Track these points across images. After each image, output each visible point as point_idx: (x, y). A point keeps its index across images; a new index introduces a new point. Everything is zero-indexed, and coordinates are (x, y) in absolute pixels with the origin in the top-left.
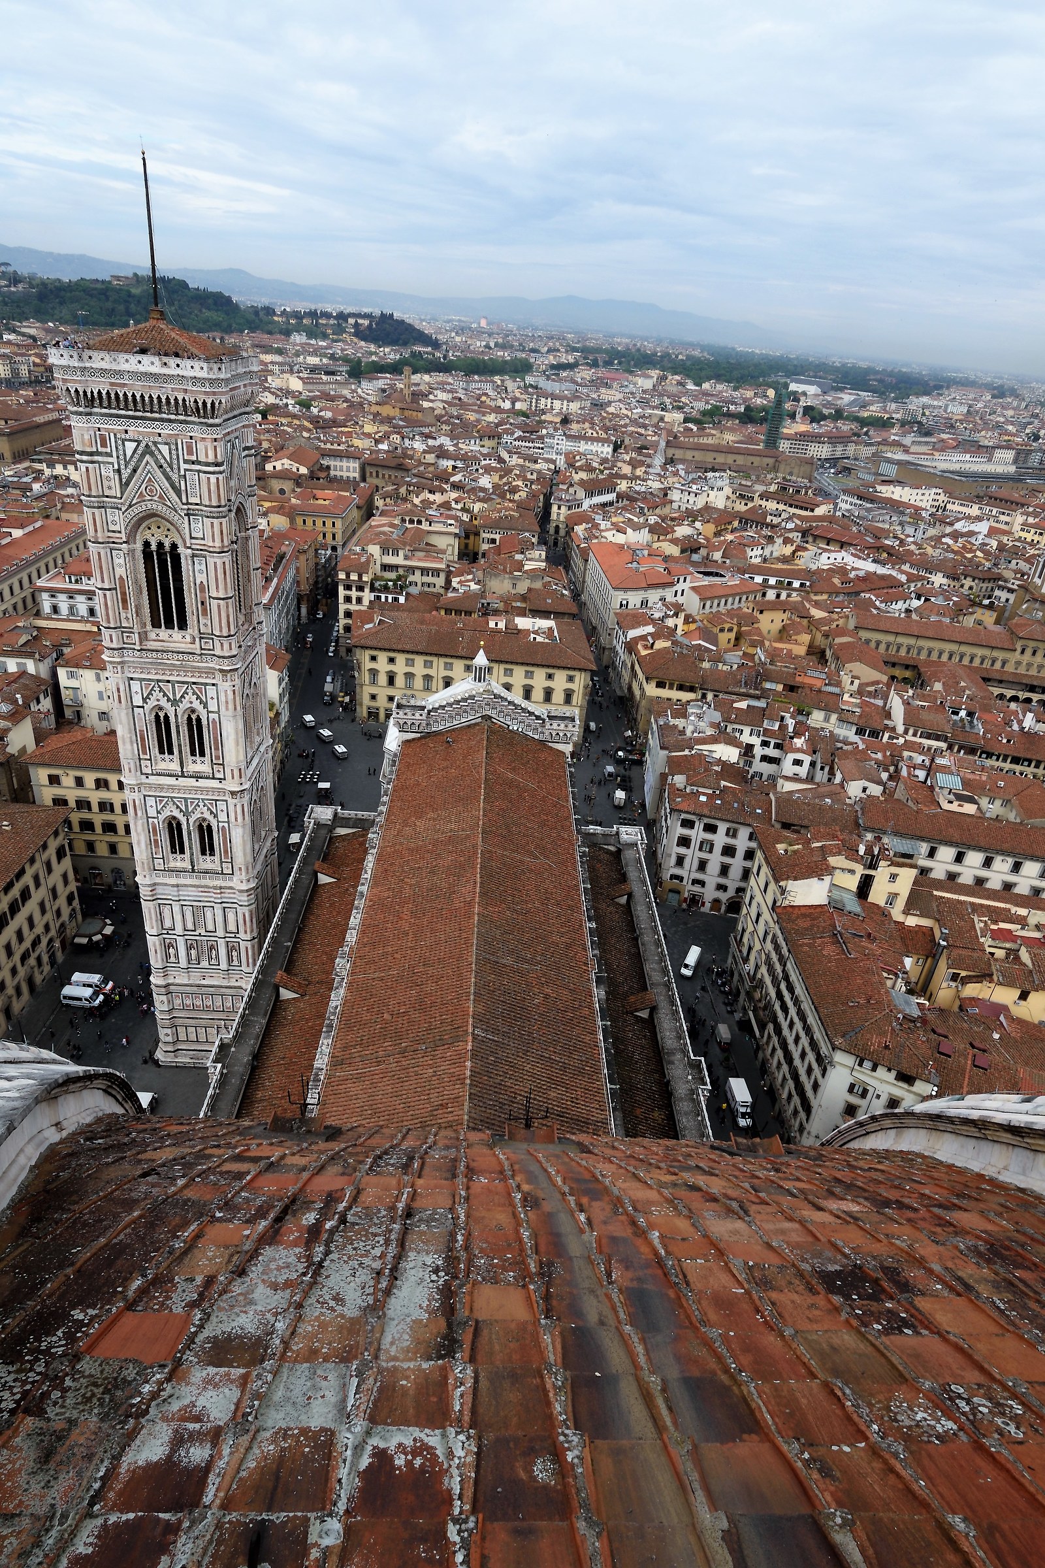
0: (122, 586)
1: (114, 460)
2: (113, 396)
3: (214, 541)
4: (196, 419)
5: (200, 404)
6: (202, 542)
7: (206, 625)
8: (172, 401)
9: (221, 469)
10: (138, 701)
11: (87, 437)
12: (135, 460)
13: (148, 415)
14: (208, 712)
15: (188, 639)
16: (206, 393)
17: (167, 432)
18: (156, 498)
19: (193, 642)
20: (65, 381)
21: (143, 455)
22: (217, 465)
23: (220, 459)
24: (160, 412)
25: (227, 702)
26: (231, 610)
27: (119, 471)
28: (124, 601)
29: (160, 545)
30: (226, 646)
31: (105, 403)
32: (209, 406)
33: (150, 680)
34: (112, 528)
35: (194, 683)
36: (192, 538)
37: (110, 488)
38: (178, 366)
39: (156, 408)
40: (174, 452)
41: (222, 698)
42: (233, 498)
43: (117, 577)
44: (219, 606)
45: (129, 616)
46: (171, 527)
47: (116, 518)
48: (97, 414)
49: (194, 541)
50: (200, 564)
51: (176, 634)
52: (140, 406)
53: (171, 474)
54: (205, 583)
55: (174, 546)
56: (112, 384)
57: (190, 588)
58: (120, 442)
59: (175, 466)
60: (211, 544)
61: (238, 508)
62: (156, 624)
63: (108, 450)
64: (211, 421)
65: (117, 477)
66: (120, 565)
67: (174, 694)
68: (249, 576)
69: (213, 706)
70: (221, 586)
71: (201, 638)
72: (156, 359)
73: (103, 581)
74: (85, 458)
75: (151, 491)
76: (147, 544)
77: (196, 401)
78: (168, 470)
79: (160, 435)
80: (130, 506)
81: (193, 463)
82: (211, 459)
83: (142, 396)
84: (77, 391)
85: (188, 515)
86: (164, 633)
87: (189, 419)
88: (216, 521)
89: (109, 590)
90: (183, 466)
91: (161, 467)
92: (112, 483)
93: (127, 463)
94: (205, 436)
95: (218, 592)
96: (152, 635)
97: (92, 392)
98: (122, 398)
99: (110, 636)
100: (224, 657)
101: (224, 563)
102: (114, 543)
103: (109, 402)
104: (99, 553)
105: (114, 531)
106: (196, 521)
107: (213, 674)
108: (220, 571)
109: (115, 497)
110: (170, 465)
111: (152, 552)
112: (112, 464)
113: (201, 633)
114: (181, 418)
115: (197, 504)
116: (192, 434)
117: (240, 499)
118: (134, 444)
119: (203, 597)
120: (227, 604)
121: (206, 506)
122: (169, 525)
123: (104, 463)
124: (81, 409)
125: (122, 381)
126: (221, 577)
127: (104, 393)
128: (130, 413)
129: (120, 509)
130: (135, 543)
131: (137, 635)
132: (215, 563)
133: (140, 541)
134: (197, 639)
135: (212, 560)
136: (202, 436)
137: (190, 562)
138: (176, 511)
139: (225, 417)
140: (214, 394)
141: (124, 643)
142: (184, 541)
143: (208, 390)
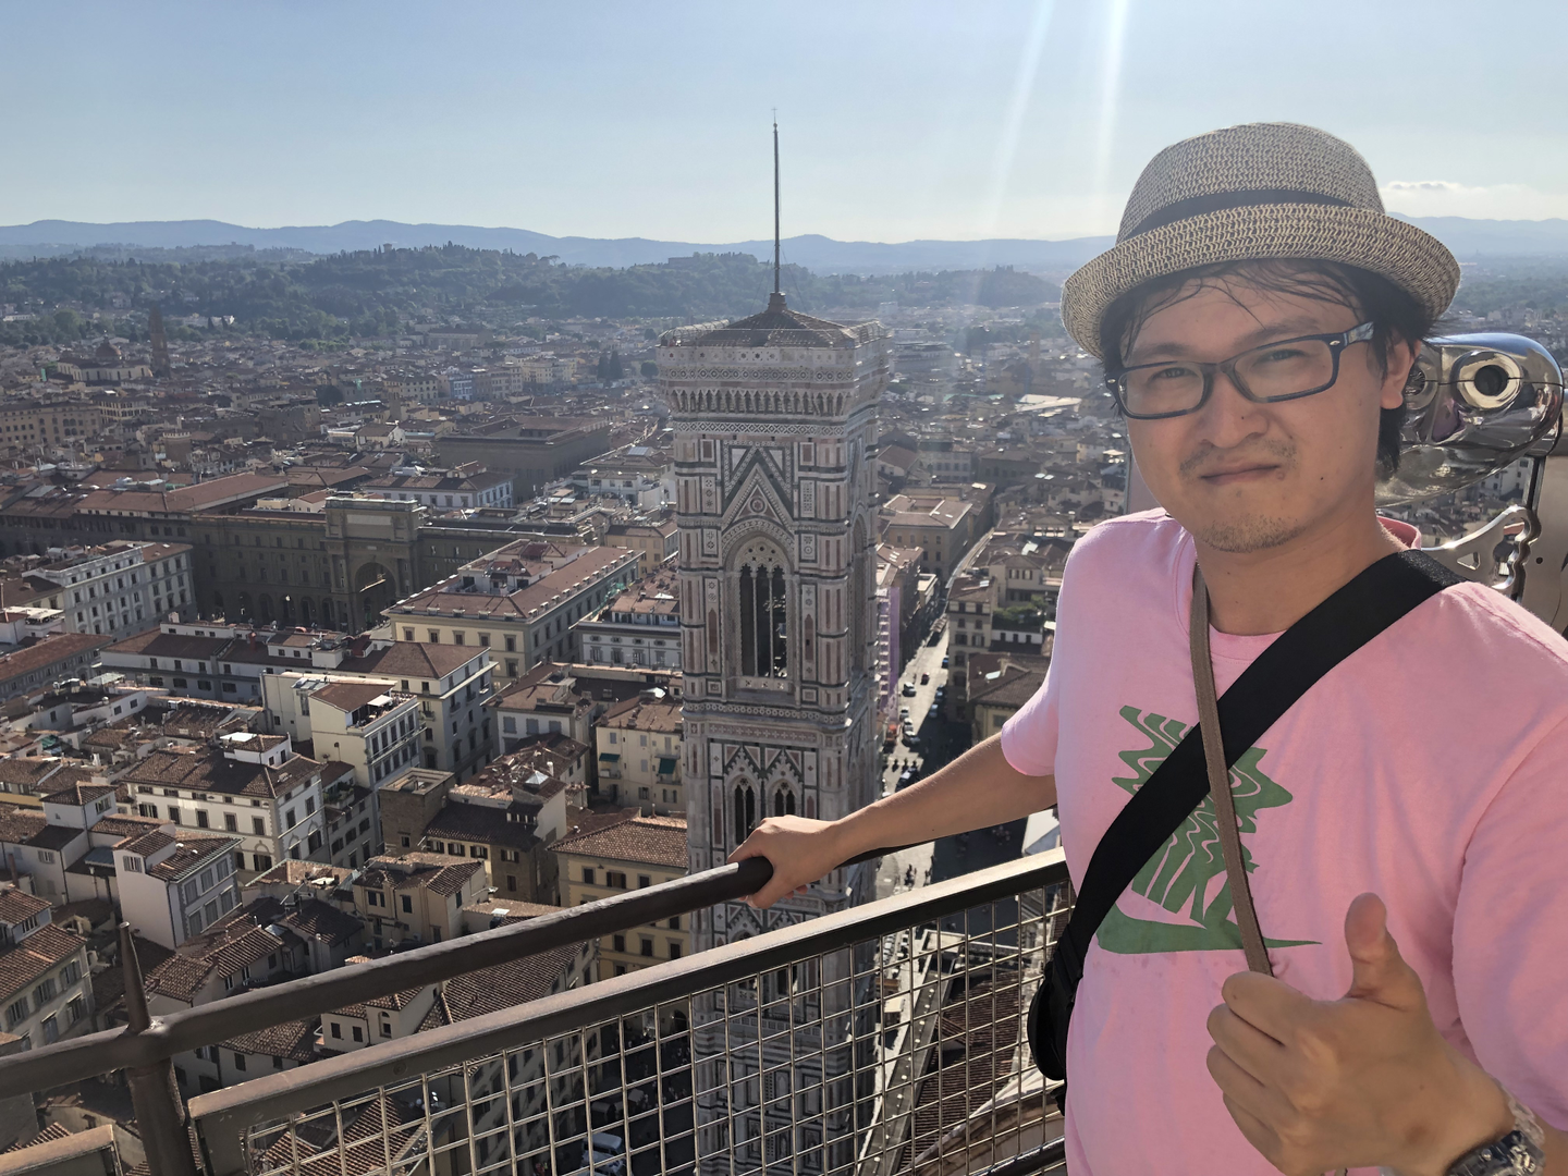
0: (712, 623)
1: (717, 471)
2: (724, 397)
3: (828, 563)
4: (819, 418)
5: (825, 400)
6: (813, 565)
7: (809, 670)
8: (792, 399)
9: (845, 474)
10: (716, 769)
11: (689, 446)
12: (741, 469)
13: (762, 416)
14: (804, 787)
15: (786, 688)
16: (833, 387)
17: (782, 434)
18: (762, 514)
19: (791, 693)
20: (672, 384)
21: (751, 464)
22: (839, 469)
23: (842, 464)
24: (778, 412)
25: (829, 774)
26: (843, 650)
27: (721, 484)
28: (713, 640)
29: (762, 570)
30: (834, 699)
31: (714, 406)
32: (835, 401)
33: (734, 742)
34: (707, 551)
35: (789, 748)
36: (801, 560)
37: (709, 504)
39: (772, 407)
40: (788, 458)
41: (824, 769)
42: (853, 510)
43: (708, 611)
44: (828, 645)
45: (717, 659)
46: (777, 549)
47: (714, 540)
48: (703, 419)
49: (803, 565)
50: (808, 592)
51: (772, 683)
52: (753, 406)
53: (782, 484)
54: (813, 617)
55: (778, 571)
56: (724, 384)
57: (793, 623)
58: (726, 450)
59: (788, 475)
60: (824, 567)
62: (747, 671)
63: (712, 460)
64: (835, 419)
65: (719, 490)
66: (712, 596)
67: (763, 761)
68: (863, 607)
69: (810, 778)
70: (833, 620)
71: (802, 688)
72: (775, 350)
73: (691, 616)
74: (685, 470)
75: (758, 505)
76: (746, 570)
77: (820, 397)
78: (780, 479)
79: (773, 439)
80: (731, 525)
81: (810, 469)
82: (832, 462)
83: (757, 395)
84: (684, 393)
85: (799, 533)
86: (757, 682)
87: (809, 417)
88: (831, 538)
89: (697, 627)
90: (798, 474)
91: (771, 476)
92: (712, 498)
93: (732, 474)
94: (827, 437)
95: (828, 627)
96: (743, 682)
97: (701, 394)
98: (733, 397)
99: (693, 685)
100: (829, 714)
101: (838, 591)
102: (708, 569)
103: (719, 404)
104: (690, 583)
105: (709, 556)
106: (808, 540)
107: (814, 735)
108: (833, 600)
109: (715, 515)
110: (783, 474)
111: (751, 579)
112: (715, 475)
113: (802, 681)
114: (799, 417)
115: (811, 519)
116: (811, 435)
117: (861, 510)
118: (742, 452)
119: (809, 634)
120: (839, 643)
121: (822, 521)
122: (774, 546)
123: (706, 475)
124: (686, 415)
125: (735, 380)
126: (833, 609)
127: (714, 394)
128: (741, 415)
129: (719, 528)
130: (732, 570)
131: (724, 683)
132: (828, 591)
133: (738, 565)
134: (798, 689)
135: (824, 587)
136: (823, 437)
137: (797, 589)
138: (785, 529)
139: (851, 412)
140: (842, 386)
141: (708, 694)
142: (792, 565)
143: (835, 382)
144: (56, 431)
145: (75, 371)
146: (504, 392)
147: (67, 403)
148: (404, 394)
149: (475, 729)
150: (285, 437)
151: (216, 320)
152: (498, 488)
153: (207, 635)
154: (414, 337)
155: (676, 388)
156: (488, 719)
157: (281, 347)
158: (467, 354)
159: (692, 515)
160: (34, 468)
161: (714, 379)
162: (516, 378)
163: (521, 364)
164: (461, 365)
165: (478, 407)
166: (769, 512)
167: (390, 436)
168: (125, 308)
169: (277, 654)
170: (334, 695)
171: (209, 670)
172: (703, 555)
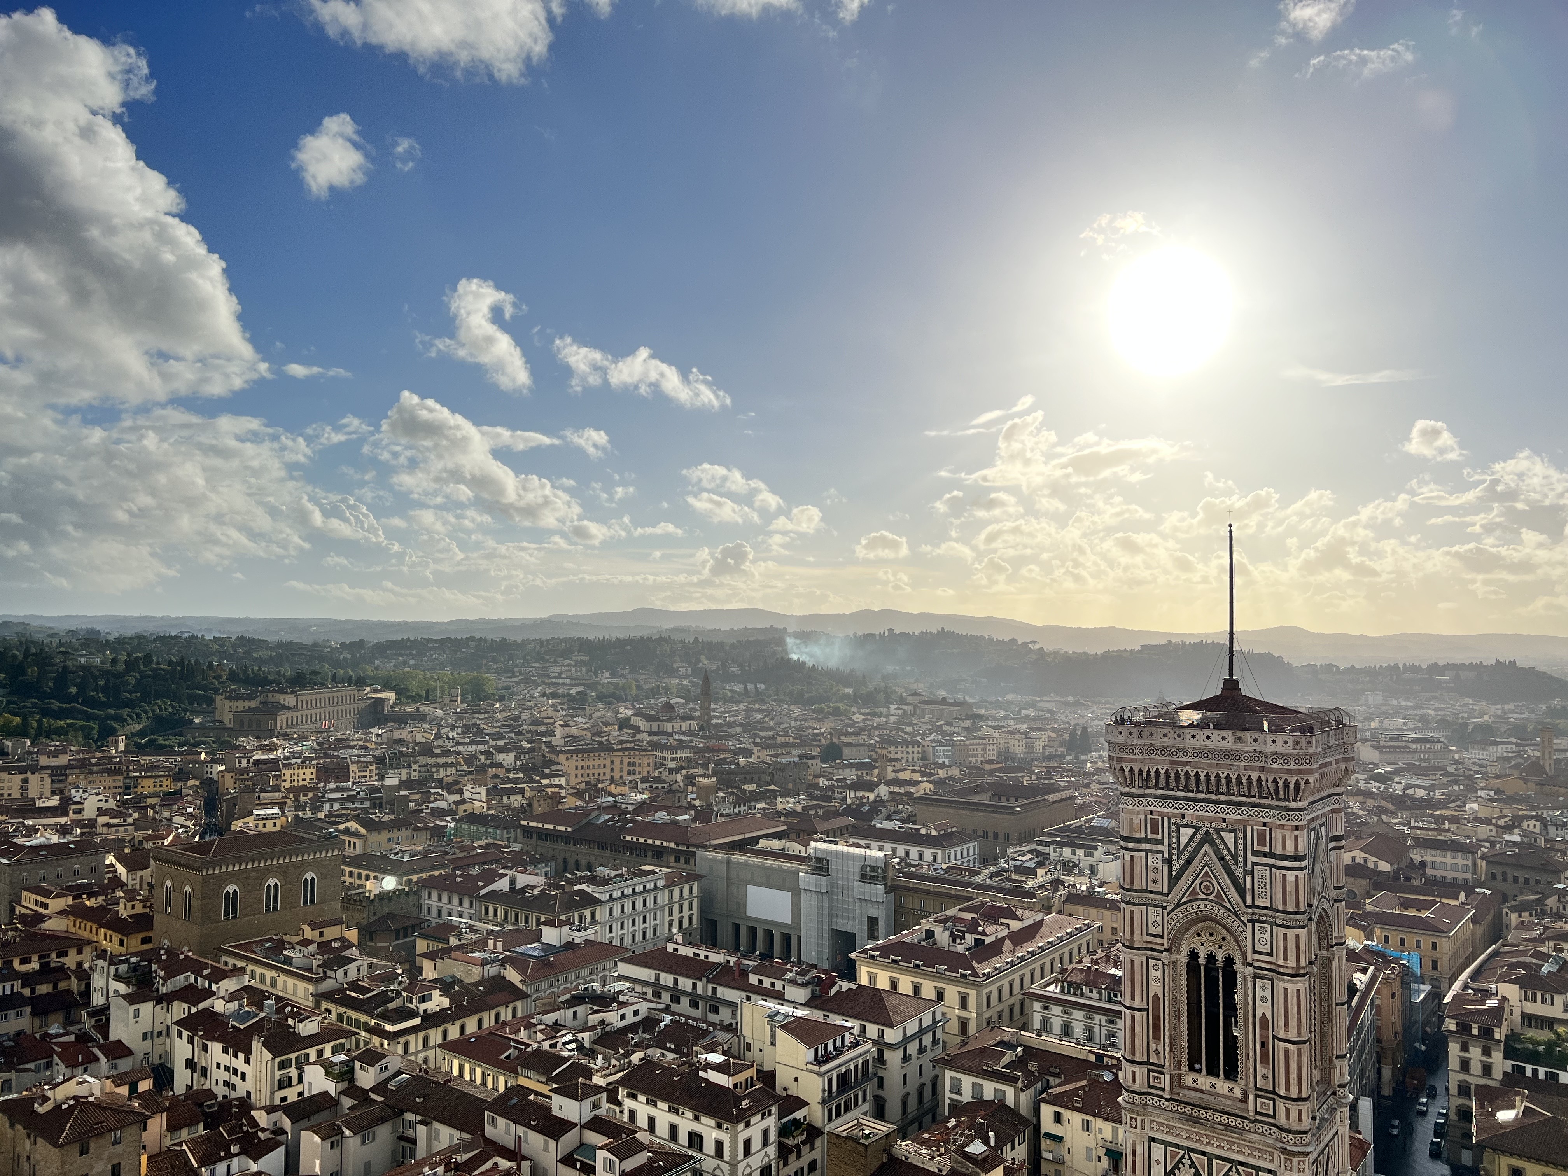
0: (1156, 1008)
1: (1164, 848)
2: (1172, 775)
3: (1285, 959)
4: (1274, 803)
5: (1281, 784)
6: (1269, 959)
7: (1265, 1077)
8: (1245, 781)
9: (1304, 864)
11: (1136, 821)
12: (1190, 849)
13: (1213, 797)
15: (1238, 1093)
16: (1289, 772)
17: (1234, 817)
18: (1211, 897)
19: (1245, 1100)
20: (1120, 760)
21: (1201, 845)
22: (1297, 858)
23: (1301, 852)
24: (1228, 794)
26: (1304, 1060)
27: (1168, 862)
28: (1156, 1028)
29: (1211, 957)
30: (1294, 1115)
31: (1163, 783)
32: (1292, 786)
33: (1178, 1146)
34: (1152, 930)
35: (1241, 1164)
36: (1255, 952)
37: (1155, 881)
38: (1255, 740)
39: (1223, 789)
40: (1240, 841)
42: (1315, 902)
43: (1151, 995)
44: (1287, 1052)
45: (1161, 1049)
46: (1228, 936)
47: (1159, 919)
48: (1150, 796)
49: (1257, 957)
50: (1264, 988)
51: (1222, 1086)
52: (1203, 787)
53: (1234, 868)
54: (1269, 1016)
55: (1230, 961)
56: (1173, 763)
57: (1246, 1020)
58: (1174, 828)
59: (1240, 859)
60: (1281, 962)
61: (1320, 916)
62: (1195, 1066)
63: (1159, 837)
64: (1293, 805)
65: (1166, 868)
66: (1156, 980)
68: (1330, 1013)
70: (1293, 1023)
71: (1256, 1096)
72: (1229, 734)
73: (1133, 998)
74: (1131, 845)
75: (1207, 888)
76: (1193, 955)
77: (1275, 781)
78: (1231, 862)
79: (1224, 820)
80: (1178, 905)
81: (1265, 855)
82: (1290, 850)
83: (1207, 776)
84: (1131, 770)
85: (1252, 921)
86: (1204, 1081)
87: (1264, 801)
88: (1291, 933)
89: (1139, 1010)
91: (1222, 859)
92: (1159, 877)
93: (1180, 854)
94: (1283, 822)
95: (1287, 1031)
96: (1188, 1080)
97: (1149, 771)
98: (1182, 778)
99: (1134, 1073)
100: (1289, 1131)
101: (1298, 991)
102: (1152, 950)
103: (1167, 782)
104: (1133, 962)
105: (1154, 936)
106: (1263, 931)
107: (1271, 1154)
108: (1292, 1002)
109: (1161, 893)
110: (1235, 857)
111: (1199, 966)
112: (1162, 853)
113: (1257, 1089)
114: (1253, 800)
115: (1265, 908)
116: (1266, 820)
117: (1324, 904)
118: (1191, 831)
119: (1264, 1037)
120: (1299, 1050)
121: (1278, 911)
122: (1225, 933)
123: (1151, 851)
124: (1133, 790)
125: (1185, 759)
126: (1293, 1010)
127: (1163, 772)
128: (1190, 794)
129: (1165, 908)
130: (1178, 953)
131: (1167, 1077)
132: (1286, 990)
133: (1185, 951)
134: (1251, 1097)
135: (1280, 985)
136: (1278, 822)
137: (1250, 984)
138: (1237, 916)
139: (1311, 799)
140: (1300, 772)
141: (1149, 1086)
142: (1244, 955)
143: (1292, 767)
144: (622, 770)
145: (643, 724)
146: (980, 759)
147: (632, 749)
148: (893, 756)
149: (924, 1084)
150: (790, 786)
151: (750, 686)
152: (965, 847)
153: (702, 957)
154: (905, 707)
155: (1124, 764)
156: (937, 1076)
157: (797, 711)
158: (950, 724)
159: (1136, 891)
160: (599, 800)
161: (1163, 758)
162: (991, 747)
163: (996, 735)
164: (943, 734)
165: (955, 772)
166: (1218, 896)
167: (876, 792)
168: (686, 676)
169: (756, 983)
170: (797, 1028)
171: (699, 991)
172: (1148, 934)
